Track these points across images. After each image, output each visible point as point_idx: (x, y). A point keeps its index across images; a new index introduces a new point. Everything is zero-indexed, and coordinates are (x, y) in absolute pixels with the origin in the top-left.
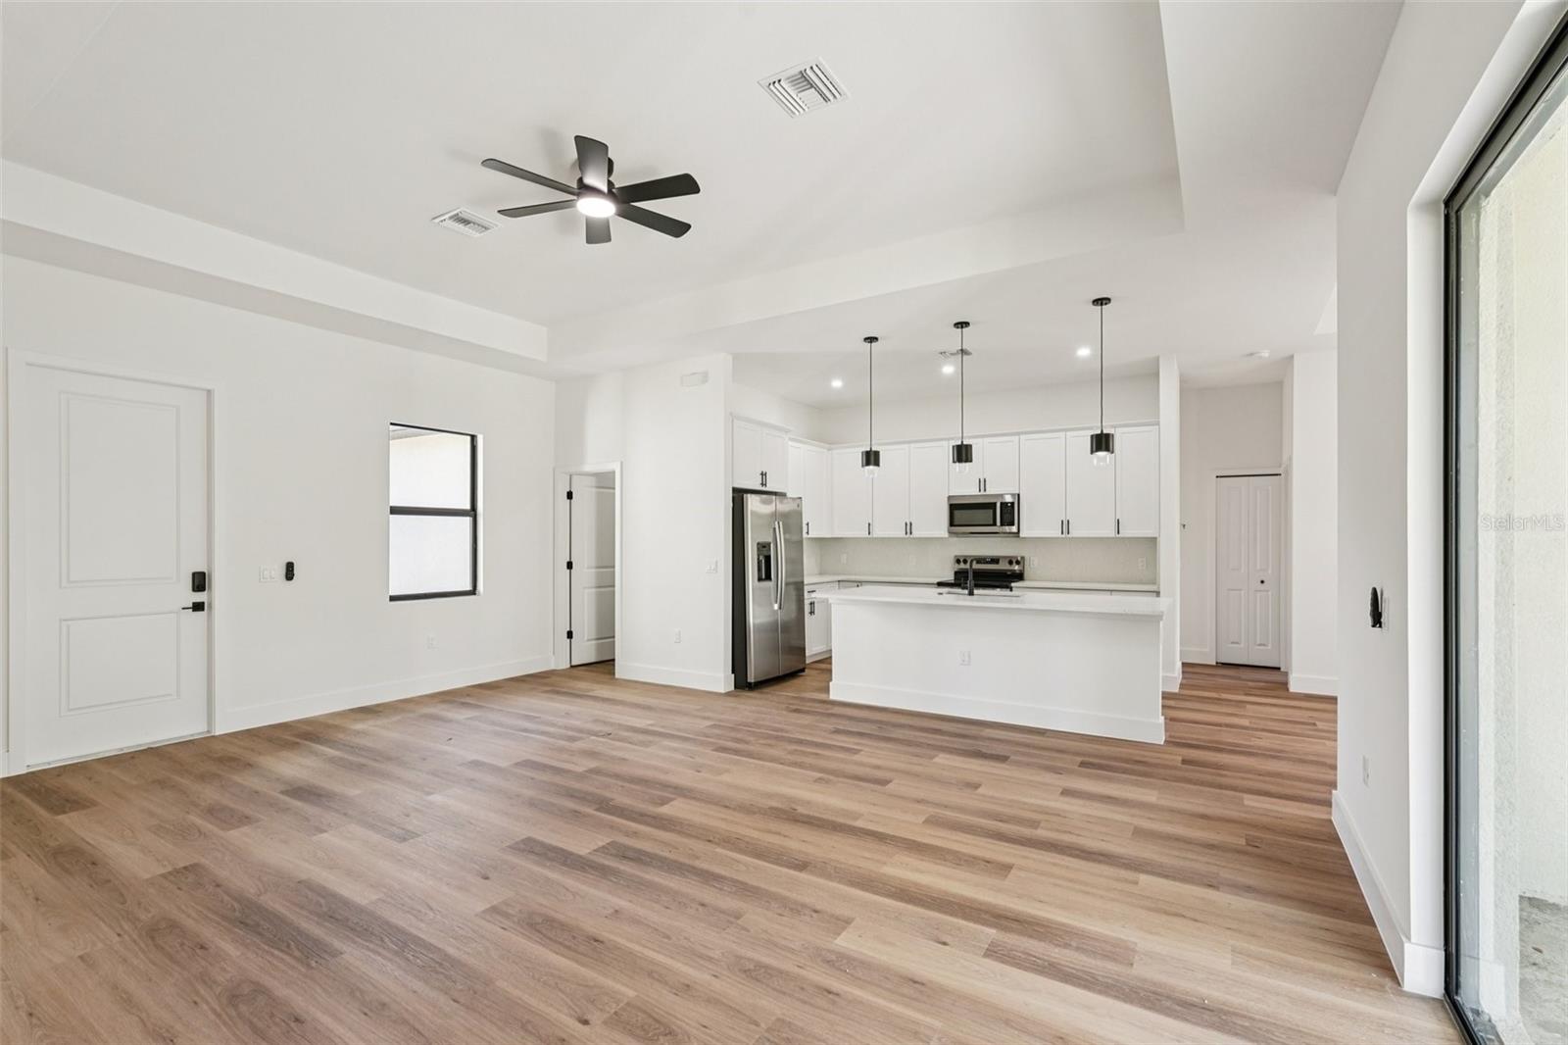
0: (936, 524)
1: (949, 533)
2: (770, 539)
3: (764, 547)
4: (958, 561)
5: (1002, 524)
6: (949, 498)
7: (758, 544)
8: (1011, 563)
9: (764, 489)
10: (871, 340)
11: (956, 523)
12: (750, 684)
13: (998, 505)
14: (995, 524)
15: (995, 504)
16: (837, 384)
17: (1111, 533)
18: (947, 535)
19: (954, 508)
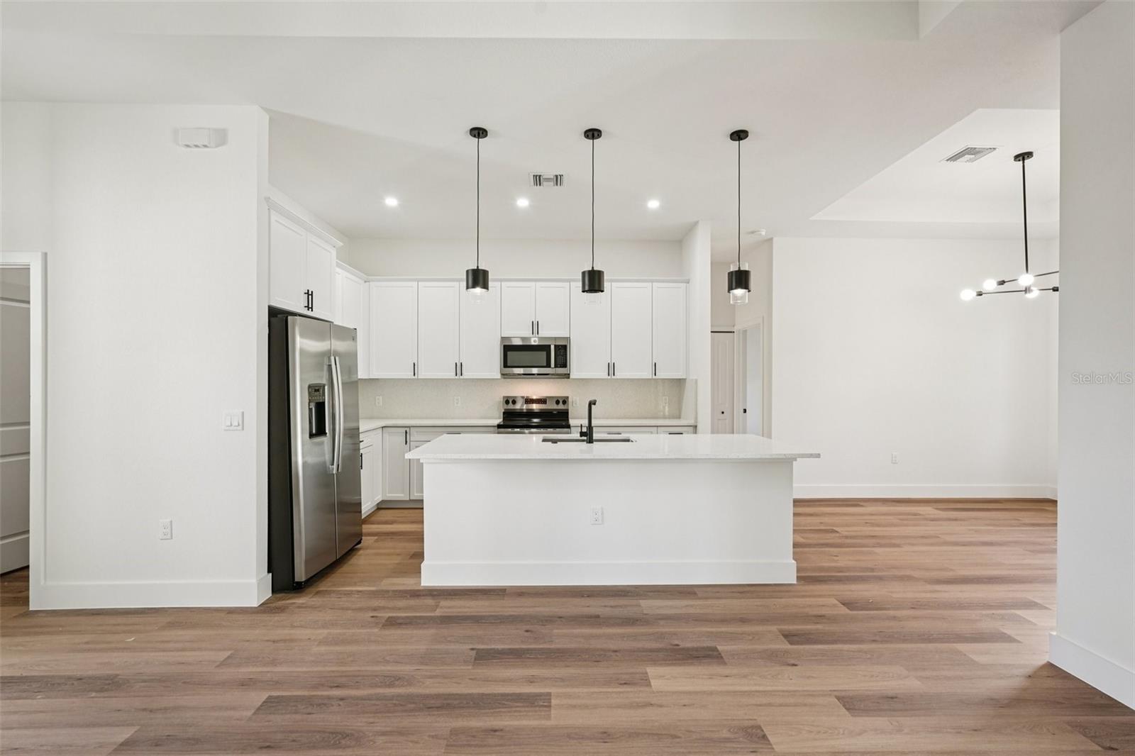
0: (491, 365)
1: (502, 375)
2: (324, 381)
3: (318, 390)
4: (507, 402)
5: (556, 366)
6: (503, 339)
7: (310, 387)
8: (558, 402)
9: (309, 313)
10: (479, 133)
11: (509, 365)
12: (299, 584)
13: (552, 347)
14: (548, 365)
15: (550, 346)
16: (391, 202)
17: (647, 374)
18: (499, 376)
19: (508, 349)
